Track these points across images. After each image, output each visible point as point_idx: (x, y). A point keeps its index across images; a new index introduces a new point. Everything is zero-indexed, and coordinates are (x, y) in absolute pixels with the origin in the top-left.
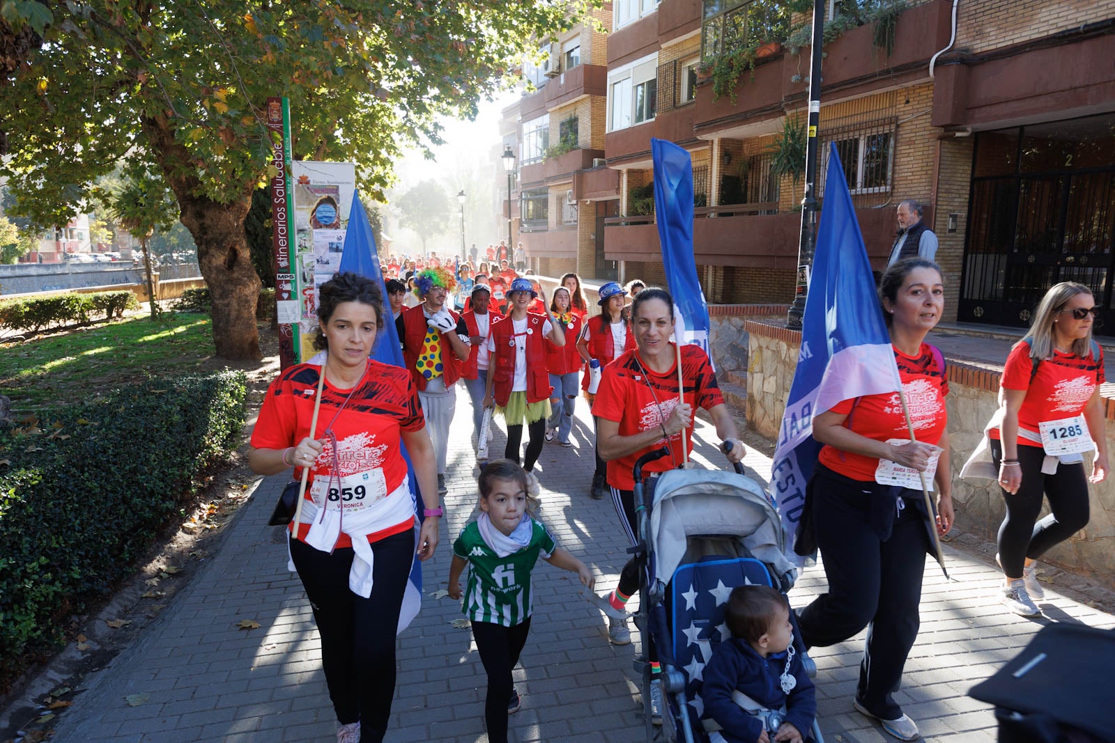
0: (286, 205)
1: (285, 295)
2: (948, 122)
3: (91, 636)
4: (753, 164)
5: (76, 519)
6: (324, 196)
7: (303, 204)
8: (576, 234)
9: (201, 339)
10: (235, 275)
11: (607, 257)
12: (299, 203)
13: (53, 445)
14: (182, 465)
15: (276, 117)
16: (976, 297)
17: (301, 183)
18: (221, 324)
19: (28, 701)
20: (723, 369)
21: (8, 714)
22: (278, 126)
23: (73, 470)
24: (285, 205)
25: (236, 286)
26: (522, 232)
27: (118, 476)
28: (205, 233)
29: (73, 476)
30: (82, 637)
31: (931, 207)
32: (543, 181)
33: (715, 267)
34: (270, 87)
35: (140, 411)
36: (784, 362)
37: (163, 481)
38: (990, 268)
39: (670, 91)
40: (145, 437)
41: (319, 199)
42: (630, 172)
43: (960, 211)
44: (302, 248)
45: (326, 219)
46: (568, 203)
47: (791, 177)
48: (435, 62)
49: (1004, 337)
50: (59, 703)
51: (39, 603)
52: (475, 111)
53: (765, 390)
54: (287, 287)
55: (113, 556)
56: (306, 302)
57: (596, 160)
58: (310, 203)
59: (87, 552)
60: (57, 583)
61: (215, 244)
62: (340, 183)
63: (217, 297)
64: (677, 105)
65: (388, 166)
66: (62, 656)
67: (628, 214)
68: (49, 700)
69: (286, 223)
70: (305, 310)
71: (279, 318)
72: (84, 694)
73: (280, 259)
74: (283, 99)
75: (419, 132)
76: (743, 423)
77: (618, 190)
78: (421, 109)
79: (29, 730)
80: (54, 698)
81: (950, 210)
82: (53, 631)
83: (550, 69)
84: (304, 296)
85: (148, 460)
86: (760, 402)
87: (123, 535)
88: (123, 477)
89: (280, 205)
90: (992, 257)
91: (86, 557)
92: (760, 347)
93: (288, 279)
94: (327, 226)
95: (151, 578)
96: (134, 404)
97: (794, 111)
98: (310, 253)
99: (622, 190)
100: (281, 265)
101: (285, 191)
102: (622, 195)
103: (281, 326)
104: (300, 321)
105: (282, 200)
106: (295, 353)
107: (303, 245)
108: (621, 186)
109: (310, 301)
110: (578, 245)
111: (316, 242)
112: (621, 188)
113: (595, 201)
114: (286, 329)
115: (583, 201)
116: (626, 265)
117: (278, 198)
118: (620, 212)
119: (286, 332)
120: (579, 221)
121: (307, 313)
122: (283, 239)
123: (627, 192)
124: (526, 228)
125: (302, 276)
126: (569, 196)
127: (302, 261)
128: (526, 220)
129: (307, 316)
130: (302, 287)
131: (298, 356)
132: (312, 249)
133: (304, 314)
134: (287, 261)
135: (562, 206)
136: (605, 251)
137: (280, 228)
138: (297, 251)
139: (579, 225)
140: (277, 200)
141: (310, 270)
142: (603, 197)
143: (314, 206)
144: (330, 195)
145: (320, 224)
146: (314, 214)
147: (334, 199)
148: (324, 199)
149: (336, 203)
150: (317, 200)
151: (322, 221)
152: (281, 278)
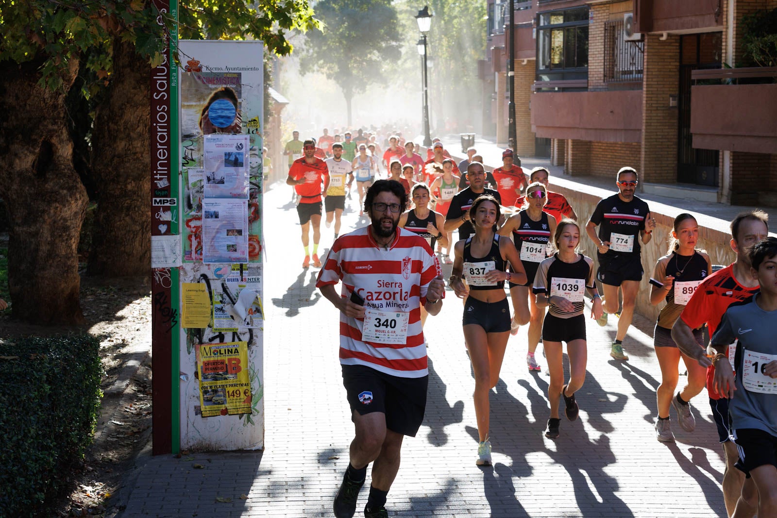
0: (169, 102)
1: (163, 228)
6: (221, 87)
7: (191, 100)
8: (641, 97)
10: (49, 186)
11: (698, 143)
12: (186, 99)
17: (189, 70)
18: (23, 267)
24: (167, 102)
25: (49, 203)
26: (539, 90)
41: (213, 93)
45: (221, 120)
46: (626, 38)
54: (166, 216)
56: (190, 237)
58: (201, 98)
61: (20, 136)
62: (244, 69)
63: (19, 221)
67: (738, 62)
69: (168, 128)
70: (187, 249)
71: (154, 260)
73: (158, 177)
77: (719, 16)
84: (188, 229)
89: (161, 102)
93: (168, 204)
94: (223, 130)
98: (198, 167)
99: (727, 15)
100: (158, 185)
101: (168, 83)
102: (727, 25)
103: (155, 271)
104: (181, 264)
105: (164, 96)
106: (172, 310)
107: (190, 156)
108: (725, 9)
109: (195, 236)
110: (644, 118)
111: (207, 152)
112: (725, 13)
113: (677, 35)
114: (162, 275)
115: (654, 35)
116: (733, 159)
117: (159, 92)
118: (723, 58)
119: (161, 280)
120: (645, 73)
121: (191, 253)
122: (163, 149)
123: (737, 20)
124: (546, 83)
125: (186, 200)
126: (627, 24)
127: (187, 179)
128: (547, 67)
129: (191, 257)
130: (186, 215)
131: (176, 315)
132: (201, 163)
133: (187, 255)
134: (166, 179)
135: (614, 43)
136: (692, 130)
137: (159, 134)
138: (181, 165)
139: (645, 80)
140: (157, 96)
141: (197, 192)
142: (692, 27)
143: (206, 103)
144: (228, 86)
145: (213, 127)
146: (206, 113)
147: (234, 91)
148: (220, 91)
149: (237, 97)
150: (211, 93)
151: (217, 123)
152: (158, 204)
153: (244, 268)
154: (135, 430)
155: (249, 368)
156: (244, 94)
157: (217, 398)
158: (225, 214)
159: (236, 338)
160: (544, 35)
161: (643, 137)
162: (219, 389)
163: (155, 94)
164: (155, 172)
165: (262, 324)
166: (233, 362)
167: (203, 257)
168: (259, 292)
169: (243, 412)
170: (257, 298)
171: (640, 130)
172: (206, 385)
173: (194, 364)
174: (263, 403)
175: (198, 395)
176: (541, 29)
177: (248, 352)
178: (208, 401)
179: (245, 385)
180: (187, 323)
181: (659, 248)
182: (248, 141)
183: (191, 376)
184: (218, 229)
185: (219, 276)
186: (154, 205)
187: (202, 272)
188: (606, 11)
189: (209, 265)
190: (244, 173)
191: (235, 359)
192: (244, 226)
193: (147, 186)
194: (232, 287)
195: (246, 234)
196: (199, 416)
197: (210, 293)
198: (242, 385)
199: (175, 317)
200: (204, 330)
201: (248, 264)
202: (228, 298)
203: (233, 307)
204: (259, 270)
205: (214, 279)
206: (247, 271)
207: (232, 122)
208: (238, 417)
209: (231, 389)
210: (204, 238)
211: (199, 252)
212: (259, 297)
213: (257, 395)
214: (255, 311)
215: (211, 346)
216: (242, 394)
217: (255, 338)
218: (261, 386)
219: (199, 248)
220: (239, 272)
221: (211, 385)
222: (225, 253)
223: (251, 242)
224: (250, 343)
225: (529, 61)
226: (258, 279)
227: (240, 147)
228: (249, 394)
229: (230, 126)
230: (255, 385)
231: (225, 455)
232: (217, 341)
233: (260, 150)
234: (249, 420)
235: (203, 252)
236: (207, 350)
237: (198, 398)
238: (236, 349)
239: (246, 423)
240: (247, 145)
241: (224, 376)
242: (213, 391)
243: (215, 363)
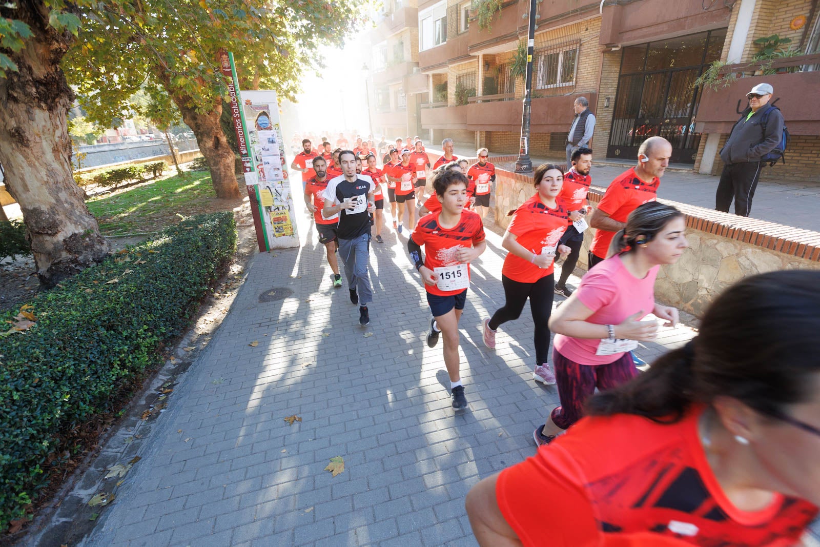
1: (248, 170)
2: (608, 42)
3: (177, 356)
4: (501, 69)
5: (158, 304)
6: (261, 111)
7: (250, 117)
8: (406, 114)
9: (207, 187)
10: (220, 152)
12: (247, 116)
13: (138, 268)
14: (208, 266)
15: (226, 65)
16: (617, 144)
17: (247, 104)
18: (217, 179)
19: (152, 391)
21: (144, 398)
22: (228, 70)
23: (151, 281)
24: (240, 118)
25: (221, 158)
26: (377, 113)
27: (175, 279)
28: (199, 129)
29: (152, 283)
30: (172, 358)
31: (596, 94)
32: (386, 83)
33: (481, 132)
34: (221, 40)
35: (180, 242)
36: (514, 190)
37: (199, 276)
38: (625, 127)
39: (455, 25)
40: (185, 257)
42: (434, 76)
43: (611, 95)
44: (253, 142)
45: (264, 125)
46: (400, 95)
47: (522, 78)
48: (315, 18)
49: (629, 166)
50: (167, 390)
51: (147, 347)
52: (343, 44)
54: (248, 165)
55: (181, 317)
56: (259, 172)
57: (415, 69)
59: (167, 319)
60: (155, 336)
61: (206, 135)
62: (269, 103)
64: (459, 33)
65: (297, 81)
66: (165, 368)
67: (434, 101)
68: (162, 389)
69: (242, 129)
70: (259, 177)
71: (247, 182)
72: (178, 385)
73: (242, 149)
74: (229, 53)
75: (311, 61)
76: (493, 221)
77: (428, 86)
78: (311, 46)
79: (155, 404)
80: (164, 388)
81: (606, 95)
82: (157, 358)
83: (385, 11)
84: (258, 169)
85: (189, 268)
87: (183, 306)
88: (178, 279)
89: (237, 118)
90: (627, 121)
91: (167, 321)
92: (502, 182)
93: (248, 160)
94: (265, 129)
95: (201, 324)
96: (177, 238)
97: (524, 37)
100: (243, 153)
101: (239, 110)
102: (430, 90)
103: (248, 186)
104: (258, 183)
105: (238, 115)
107: (254, 140)
109: (262, 172)
111: (260, 138)
113: (415, 94)
114: (251, 188)
115: (408, 94)
117: (236, 114)
118: (429, 100)
119: (251, 190)
120: (407, 106)
122: (242, 138)
124: (379, 111)
125: (255, 158)
127: (254, 150)
128: (378, 106)
130: (257, 164)
131: (259, 201)
132: (259, 143)
133: (260, 179)
134: (246, 150)
135: (397, 97)
136: (422, 123)
137: (239, 132)
138: (251, 144)
139: (407, 108)
140: (235, 116)
141: (259, 154)
143: (256, 118)
144: (265, 110)
145: (261, 128)
146: (257, 122)
147: (267, 112)
148: (261, 113)
149: (268, 115)
150: (257, 114)
151: (262, 126)
152: (244, 160)
154: (256, 240)
155: (290, 219)
157: (280, 230)
158: (272, 162)
159: (284, 208)
160: (376, 95)
161: (407, 126)
162: (281, 227)
165: (293, 203)
168: (289, 191)
169: (291, 234)
170: (289, 193)
172: (275, 226)
173: (270, 219)
174: (297, 230)
177: (289, 213)
178: (276, 231)
180: (264, 205)
182: (276, 133)
183: (269, 223)
184: (270, 168)
185: (274, 186)
187: (267, 185)
189: (269, 182)
190: (276, 145)
191: (285, 216)
192: (279, 166)
194: (279, 190)
195: (281, 169)
196: (275, 237)
197: (271, 193)
198: (289, 225)
199: (259, 203)
200: (271, 207)
201: (283, 181)
202: (278, 195)
203: (280, 197)
204: (288, 183)
205: (272, 188)
206: (284, 184)
207: (268, 125)
208: (289, 236)
209: (285, 227)
210: (265, 171)
211: (264, 178)
213: (295, 228)
214: (289, 198)
215: (275, 212)
216: (289, 228)
217: (291, 208)
218: (296, 225)
219: (264, 176)
220: (281, 184)
221: (277, 226)
222: (274, 177)
223: (284, 173)
224: (289, 210)
226: (289, 186)
227: (273, 135)
228: (292, 228)
229: (268, 127)
230: (293, 224)
231: (286, 250)
232: (277, 210)
233: (281, 136)
234: (293, 237)
235: (266, 178)
236: (274, 214)
237: (273, 231)
238: (284, 212)
240: (276, 135)
241: (282, 222)
242: (278, 228)
243: (277, 218)
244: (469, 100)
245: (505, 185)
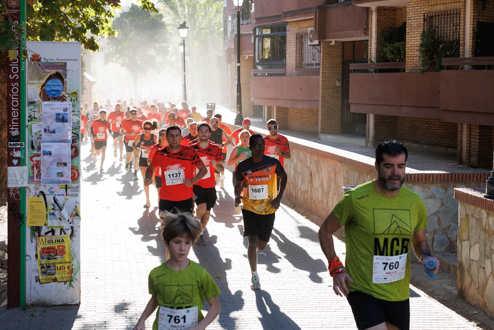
0: (20, 81)
1: (15, 162)
6: (53, 72)
7: (34, 80)
8: (319, 80)
11: (354, 109)
12: (31, 79)
15: (14, 4)
17: (33, 60)
20: (449, 239)
22: (15, 11)
24: (19, 81)
32: (280, 16)
33: (469, 126)
36: (485, 230)
41: (48, 75)
42: (380, 10)
45: (53, 93)
46: (309, 43)
53: (472, 258)
54: (17, 154)
56: (33, 167)
58: (41, 78)
62: (68, 60)
69: (19, 97)
70: (31, 175)
71: (9, 182)
77: (366, 30)
84: (32, 163)
86: (468, 270)
89: (14, 80)
92: (467, 215)
93: (18, 146)
94: (55, 99)
98: (38, 123)
99: (371, 30)
100: (12, 134)
101: (19, 69)
102: (371, 36)
103: (10, 190)
104: (27, 185)
105: (16, 77)
106: (21, 214)
107: (33, 116)
108: (370, 26)
109: (36, 167)
110: (321, 93)
111: (44, 113)
112: (370, 29)
113: (340, 42)
114: (14, 192)
115: (326, 42)
116: (375, 119)
117: (13, 74)
118: (369, 57)
119: (14, 195)
120: (321, 65)
121: (33, 177)
122: (16, 111)
123: (377, 33)
124: (260, 71)
125: (30, 143)
126: (310, 35)
127: (31, 130)
128: (260, 61)
129: (33, 180)
130: (30, 154)
131: (24, 218)
132: (40, 120)
133: (31, 179)
134: (18, 130)
135: (302, 46)
136: (350, 101)
137: (13, 101)
138: (27, 121)
139: (321, 69)
140: (12, 77)
141: (38, 138)
142: (350, 37)
143: (44, 81)
144: (58, 71)
145: (48, 97)
146: (44, 88)
147: (62, 74)
148: (53, 74)
149: (64, 78)
150: (47, 75)
151: (51, 94)
152: (12, 146)
153: (68, 187)
155: (71, 252)
156: (68, 77)
157: (50, 271)
158: (56, 152)
159: (63, 232)
160: (259, 40)
161: (320, 105)
162: (51, 265)
163: (11, 75)
164: (10, 126)
165: (79, 223)
166: (61, 248)
167: (41, 180)
168: (78, 203)
169: (67, 280)
170: (76, 206)
171: (319, 101)
172: (43, 263)
173: (35, 249)
174: (80, 274)
175: (37, 269)
176: (257, 37)
177: (70, 241)
178: (44, 273)
179: (68, 263)
180: (31, 223)
181: (330, 174)
182: (71, 106)
183: (33, 257)
184: (51, 162)
185: (52, 193)
186: (9, 147)
187: (41, 190)
188: (297, 26)
189: (45, 185)
190: (69, 126)
191: (62, 246)
192: (68, 160)
193: (5, 135)
194: (61, 200)
195: (69, 165)
196: (38, 283)
197: (46, 203)
198: (66, 263)
199: (23, 219)
200: (42, 227)
201: (71, 184)
202: (57, 207)
203: (60, 212)
204: (78, 188)
205: (48, 195)
206: (70, 189)
207: (61, 94)
208: (63, 283)
209: (59, 266)
210: (42, 168)
211: (39, 177)
212: (77, 206)
213: (76, 269)
214: (75, 215)
215: (46, 238)
216: (66, 269)
217: (75, 232)
218: (79, 263)
219: (39, 174)
220: (65, 190)
221: (46, 263)
222: (55, 177)
223: (73, 171)
224: (72, 235)
225: (249, 57)
226: (77, 194)
227: (66, 110)
228: (71, 268)
229: (60, 96)
230: (75, 262)
231: (55, 307)
232: (50, 234)
233: (79, 112)
234: (70, 285)
235: (42, 177)
236: (44, 240)
237: (38, 271)
238: (63, 239)
239: (69, 287)
240: (71, 108)
241: (55, 257)
242: (47, 266)
243: (49, 248)
244: (445, 62)
245: (473, 221)
